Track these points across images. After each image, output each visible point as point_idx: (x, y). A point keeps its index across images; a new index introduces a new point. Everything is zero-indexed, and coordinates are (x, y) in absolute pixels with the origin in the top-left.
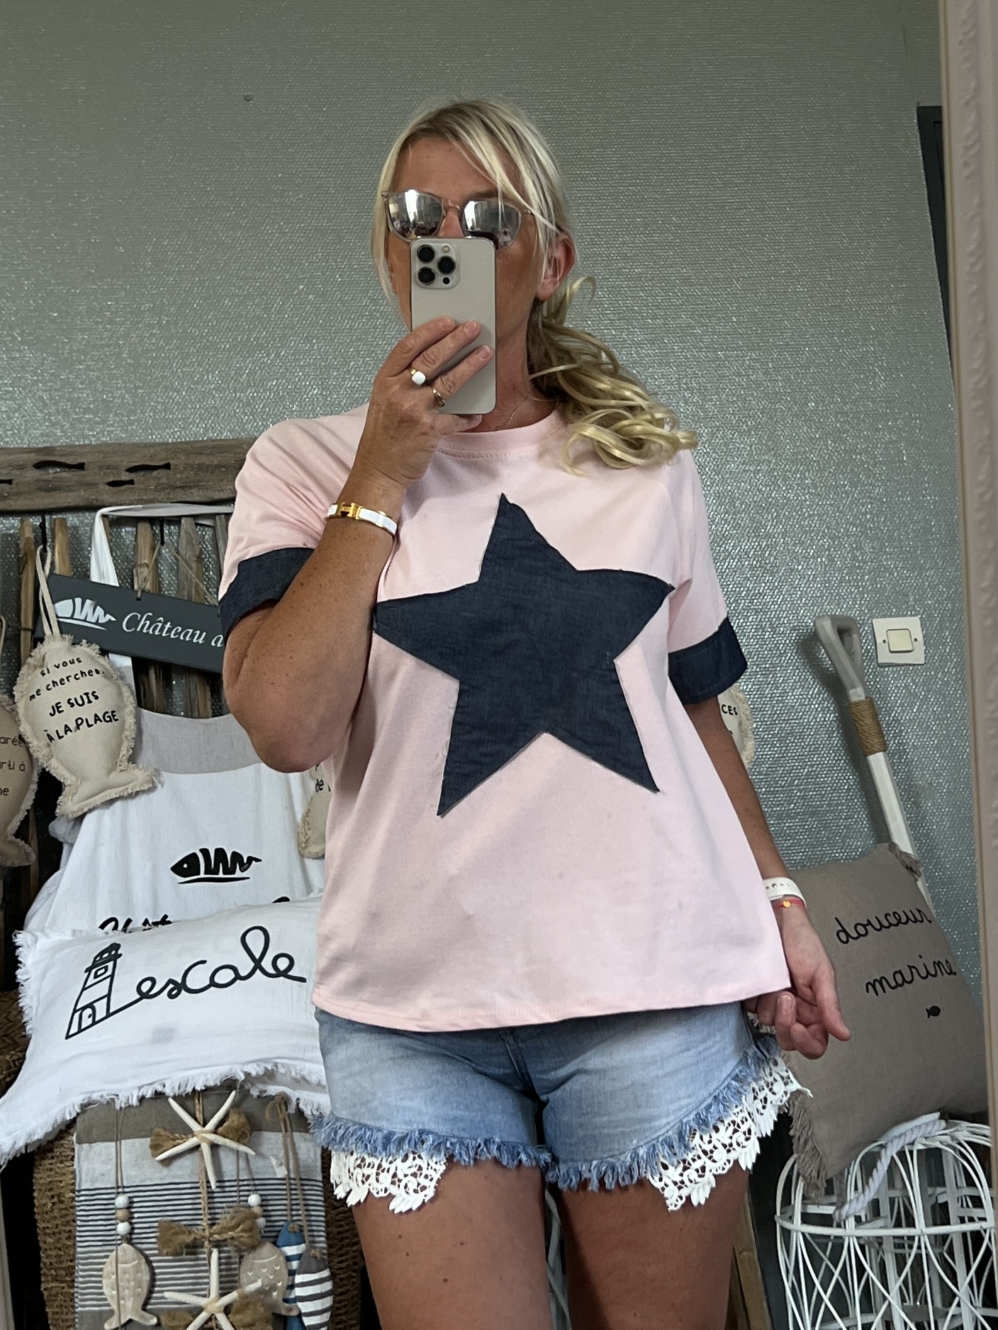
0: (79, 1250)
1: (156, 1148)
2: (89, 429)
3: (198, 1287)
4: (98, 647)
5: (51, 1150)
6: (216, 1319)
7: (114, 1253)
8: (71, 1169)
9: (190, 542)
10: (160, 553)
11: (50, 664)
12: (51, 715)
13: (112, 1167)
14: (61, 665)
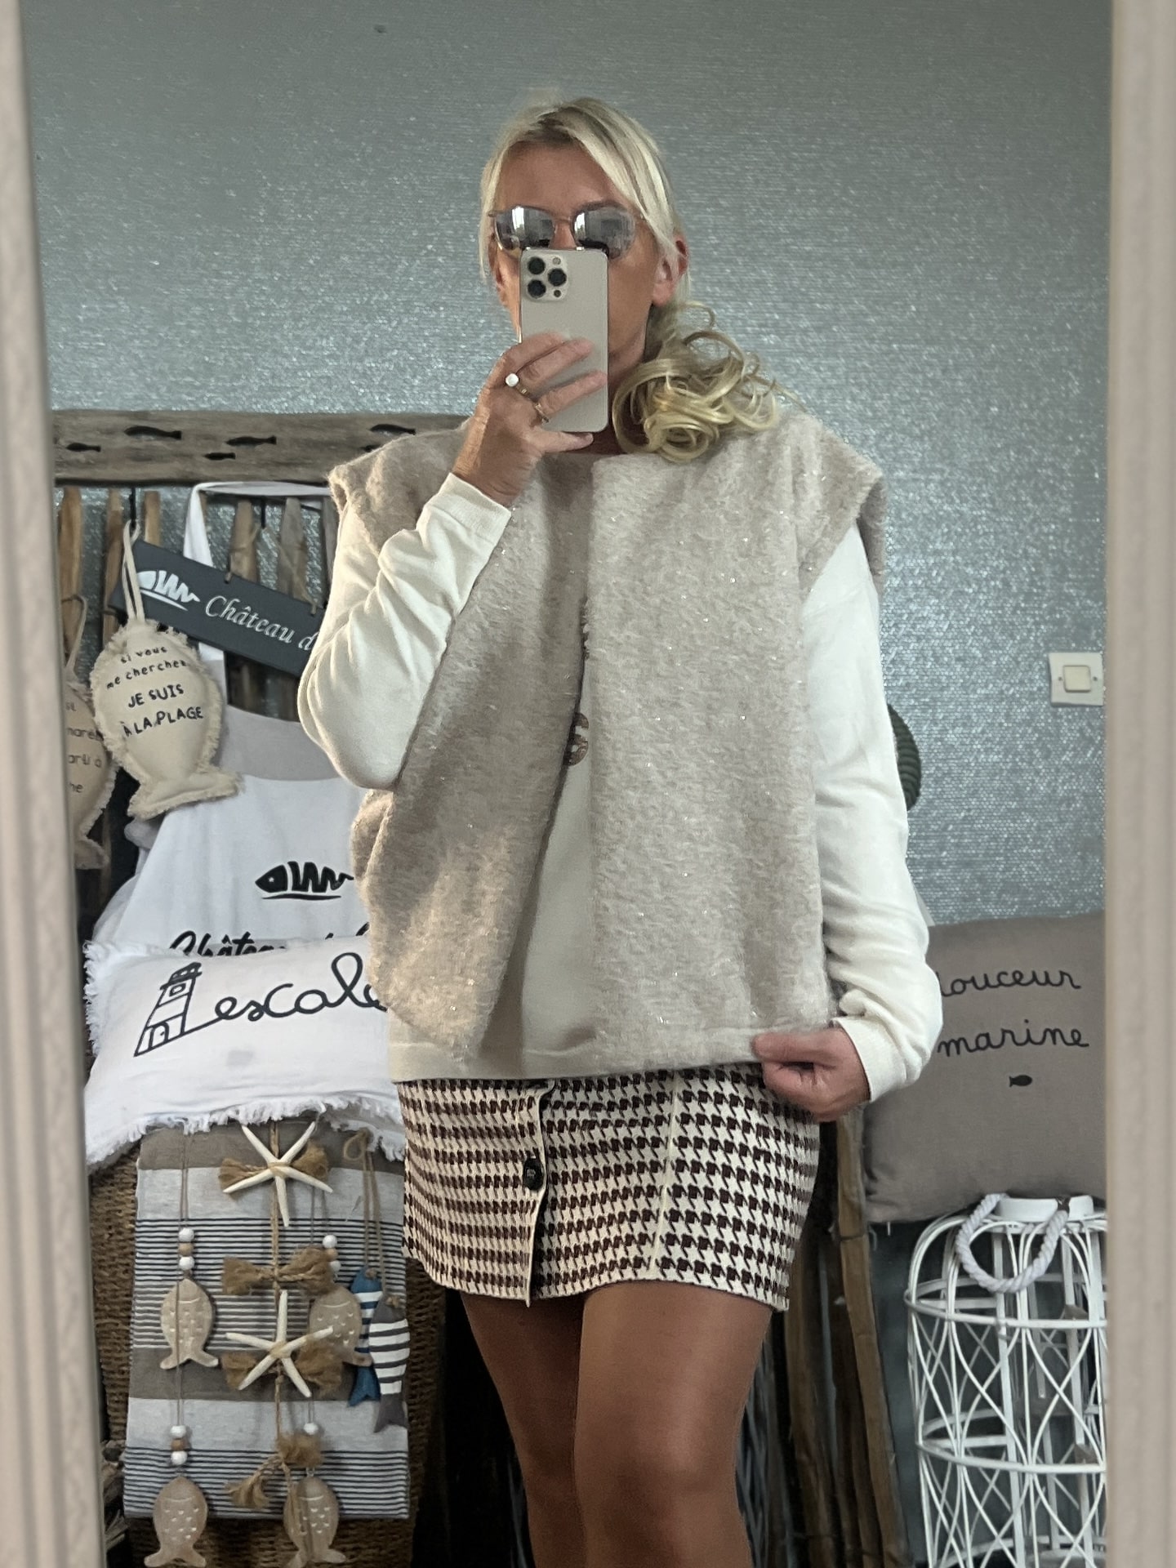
0: (137, 1283)
1: (227, 1179)
2: (189, 394)
3: (264, 1328)
4: (184, 637)
5: (111, 1177)
6: (281, 1364)
7: (174, 1290)
8: (131, 1198)
9: (294, 528)
10: (259, 537)
11: (132, 650)
12: (130, 706)
13: (176, 1198)
14: (144, 656)
